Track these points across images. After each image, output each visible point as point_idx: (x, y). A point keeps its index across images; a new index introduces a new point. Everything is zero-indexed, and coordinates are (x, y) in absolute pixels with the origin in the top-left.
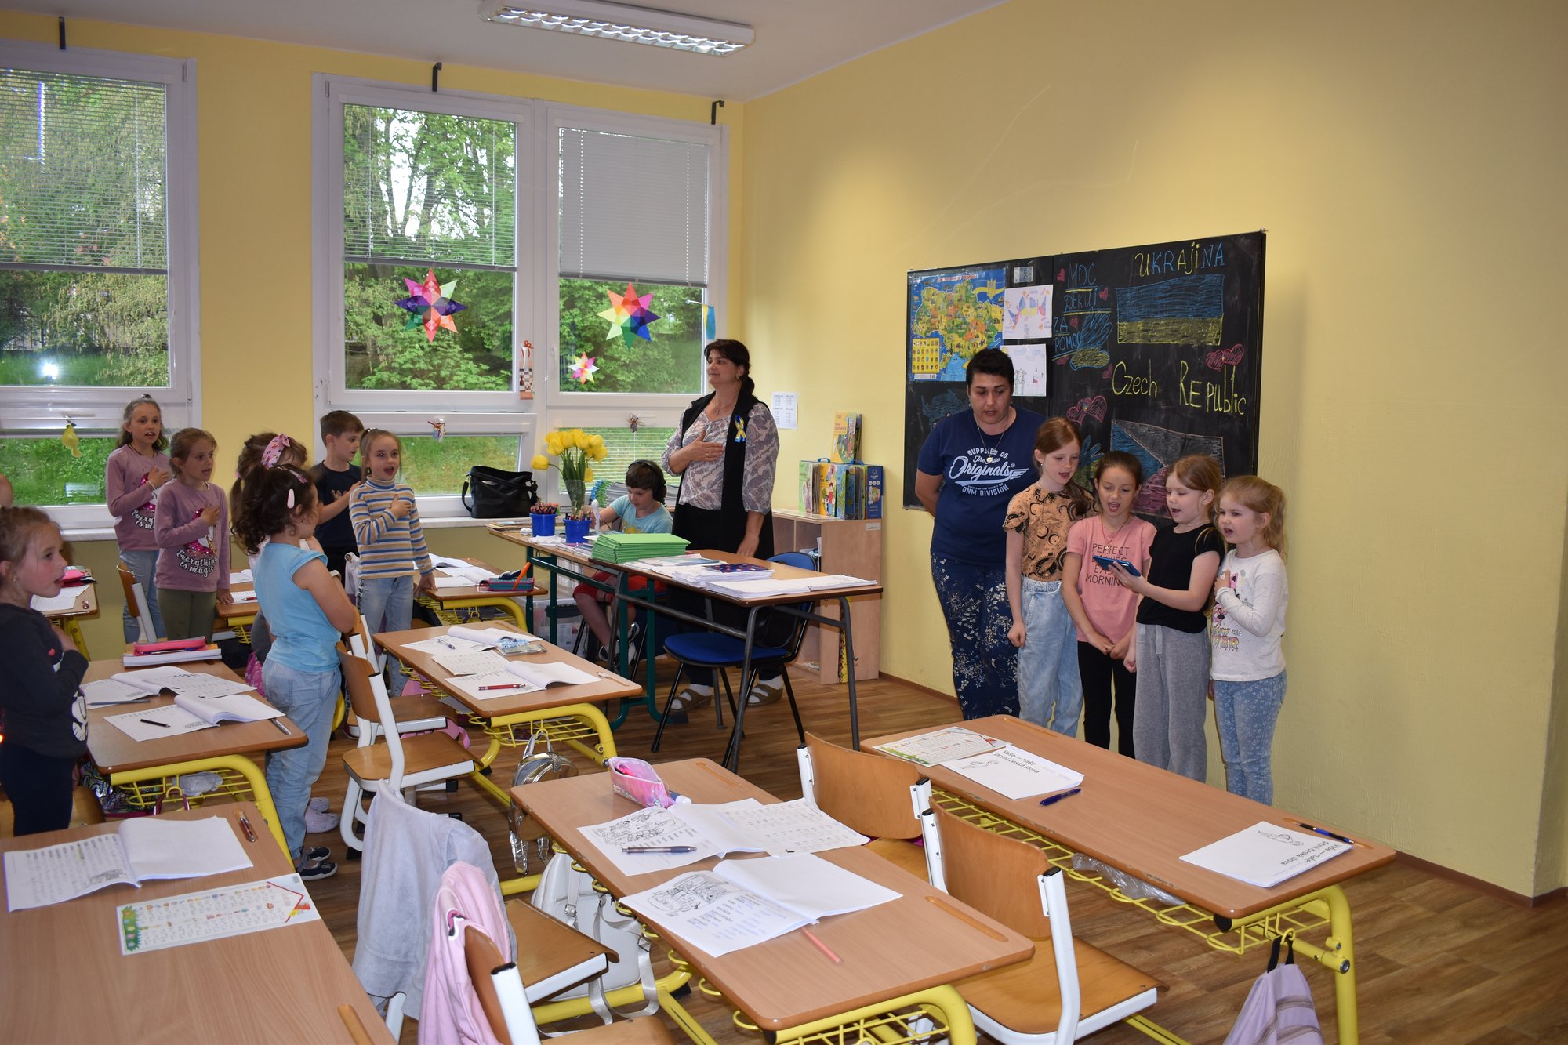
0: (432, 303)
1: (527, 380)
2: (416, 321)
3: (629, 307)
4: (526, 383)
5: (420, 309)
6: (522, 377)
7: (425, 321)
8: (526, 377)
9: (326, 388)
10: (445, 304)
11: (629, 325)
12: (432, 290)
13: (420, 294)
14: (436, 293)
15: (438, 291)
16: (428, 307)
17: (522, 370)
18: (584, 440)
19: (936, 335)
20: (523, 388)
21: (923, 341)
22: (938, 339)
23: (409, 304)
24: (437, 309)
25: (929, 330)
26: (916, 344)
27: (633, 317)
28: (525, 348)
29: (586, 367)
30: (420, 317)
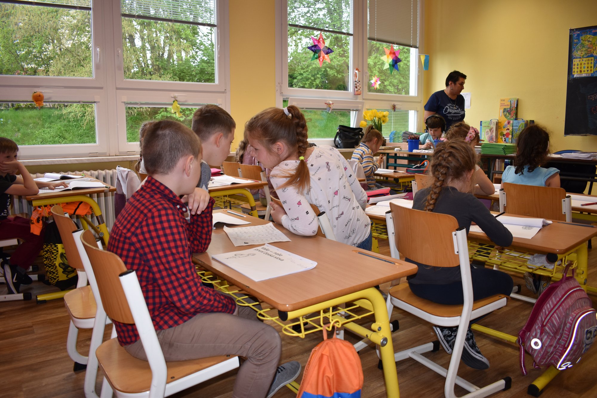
0: (322, 48)
1: (359, 86)
2: (316, 56)
3: (392, 55)
4: (358, 87)
5: (317, 51)
6: (356, 84)
7: (319, 57)
8: (358, 84)
9: (281, 86)
10: (326, 50)
11: (391, 63)
12: (321, 42)
13: (317, 44)
14: (323, 44)
15: (324, 43)
16: (320, 50)
17: (356, 81)
18: (380, 114)
19: (592, 56)
20: (356, 89)
21: (581, 60)
22: (593, 58)
23: (313, 48)
24: (324, 51)
25: (586, 54)
26: (576, 62)
27: (393, 60)
28: (357, 71)
29: (377, 81)
30: (317, 55)
